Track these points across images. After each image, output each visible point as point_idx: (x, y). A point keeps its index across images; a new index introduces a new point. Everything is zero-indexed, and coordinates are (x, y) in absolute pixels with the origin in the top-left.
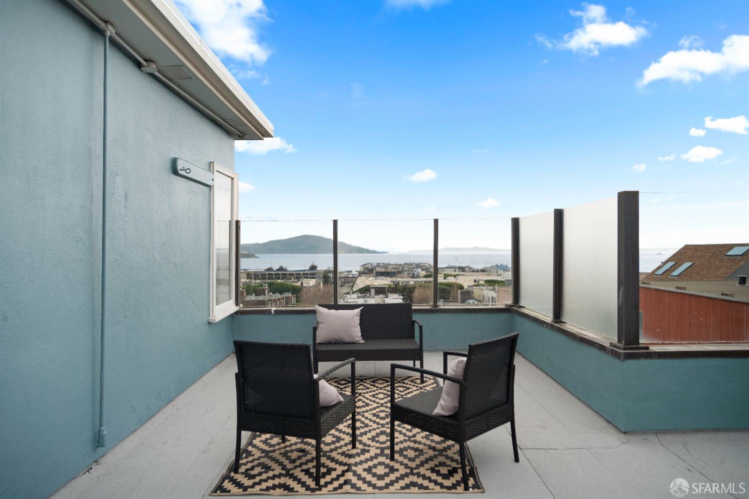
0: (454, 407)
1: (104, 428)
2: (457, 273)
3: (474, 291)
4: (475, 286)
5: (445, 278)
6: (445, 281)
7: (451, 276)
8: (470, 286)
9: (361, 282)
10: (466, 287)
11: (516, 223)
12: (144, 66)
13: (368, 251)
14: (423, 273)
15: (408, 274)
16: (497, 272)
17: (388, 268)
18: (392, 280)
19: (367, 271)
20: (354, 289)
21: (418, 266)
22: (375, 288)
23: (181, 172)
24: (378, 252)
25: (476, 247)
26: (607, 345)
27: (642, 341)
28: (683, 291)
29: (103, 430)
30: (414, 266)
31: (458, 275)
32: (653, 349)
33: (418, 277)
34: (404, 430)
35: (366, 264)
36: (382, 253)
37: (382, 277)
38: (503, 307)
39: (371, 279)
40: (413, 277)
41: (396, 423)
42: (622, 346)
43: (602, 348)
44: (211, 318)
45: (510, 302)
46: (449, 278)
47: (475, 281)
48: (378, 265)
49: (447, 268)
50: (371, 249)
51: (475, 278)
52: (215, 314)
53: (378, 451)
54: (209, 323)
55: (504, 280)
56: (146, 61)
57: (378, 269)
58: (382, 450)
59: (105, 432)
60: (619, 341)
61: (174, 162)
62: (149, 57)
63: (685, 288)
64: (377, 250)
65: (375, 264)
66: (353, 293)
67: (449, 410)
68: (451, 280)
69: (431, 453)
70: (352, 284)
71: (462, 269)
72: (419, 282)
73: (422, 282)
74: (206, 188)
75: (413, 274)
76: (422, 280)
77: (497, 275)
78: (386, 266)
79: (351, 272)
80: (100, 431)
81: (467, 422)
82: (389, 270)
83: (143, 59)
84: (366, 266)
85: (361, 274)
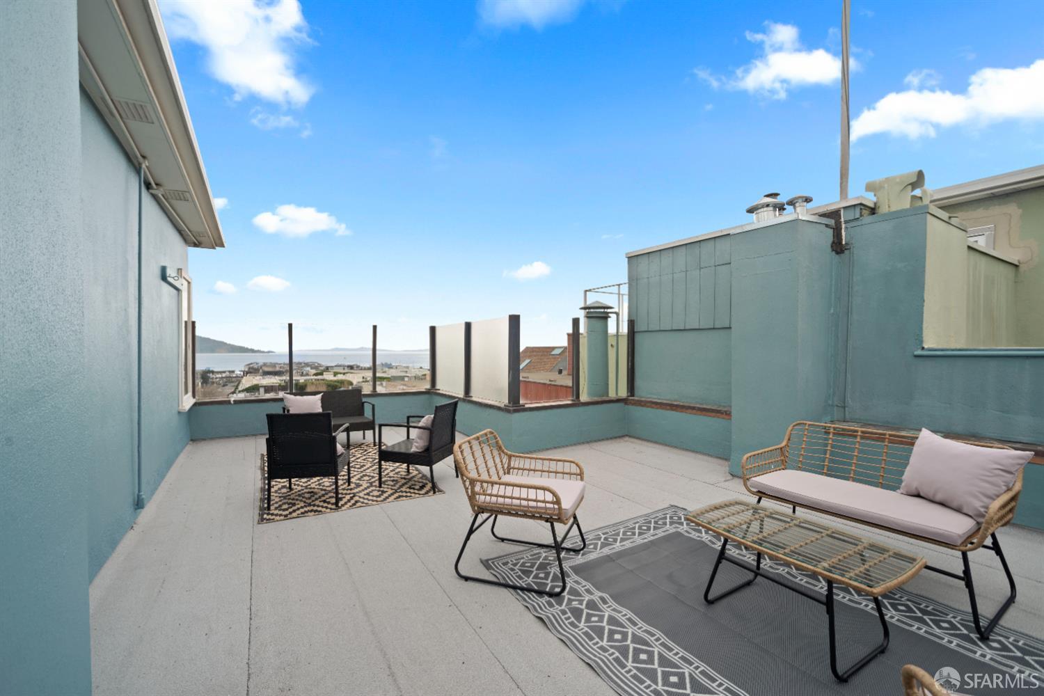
0: (424, 446)
1: (142, 493)
2: (346, 371)
3: (364, 386)
4: (363, 382)
5: (335, 376)
6: (335, 378)
7: (341, 373)
8: (359, 382)
9: (247, 382)
10: (355, 383)
11: (433, 330)
12: (152, 188)
13: (253, 351)
14: (314, 371)
15: (297, 372)
16: (382, 370)
17: (275, 366)
18: (281, 378)
19: (252, 371)
20: (240, 388)
21: (307, 365)
22: (265, 387)
23: (169, 279)
24: (263, 352)
25: (362, 348)
26: (502, 406)
27: (522, 402)
28: (527, 380)
29: (141, 495)
30: (303, 365)
31: (347, 373)
32: (527, 406)
33: (307, 375)
34: (389, 467)
35: (251, 364)
36: (269, 352)
37: (271, 376)
38: (424, 390)
39: (258, 378)
40: (302, 375)
41: (383, 462)
42: (511, 405)
43: (499, 408)
44: (180, 408)
45: (428, 386)
46: (339, 375)
47: (363, 378)
48: (265, 365)
49: (336, 366)
50: (256, 349)
51: (363, 375)
52: (184, 405)
53: (369, 484)
54: (179, 412)
55: (389, 376)
56: (157, 184)
57: (266, 369)
58: (371, 483)
59: (143, 496)
60: (509, 403)
61: (164, 269)
62: (158, 182)
63: (528, 378)
64: (262, 350)
65: (261, 364)
66: (240, 392)
67: (422, 448)
68: (340, 377)
69: (403, 481)
70: (236, 384)
71: (351, 367)
72: (309, 380)
73: (312, 380)
74: (175, 291)
75: (302, 373)
76: (312, 377)
77: (384, 372)
78: (274, 365)
79: (233, 372)
80: (139, 496)
81: (433, 453)
82: (278, 369)
83: (154, 181)
84: (251, 366)
85: (246, 373)
